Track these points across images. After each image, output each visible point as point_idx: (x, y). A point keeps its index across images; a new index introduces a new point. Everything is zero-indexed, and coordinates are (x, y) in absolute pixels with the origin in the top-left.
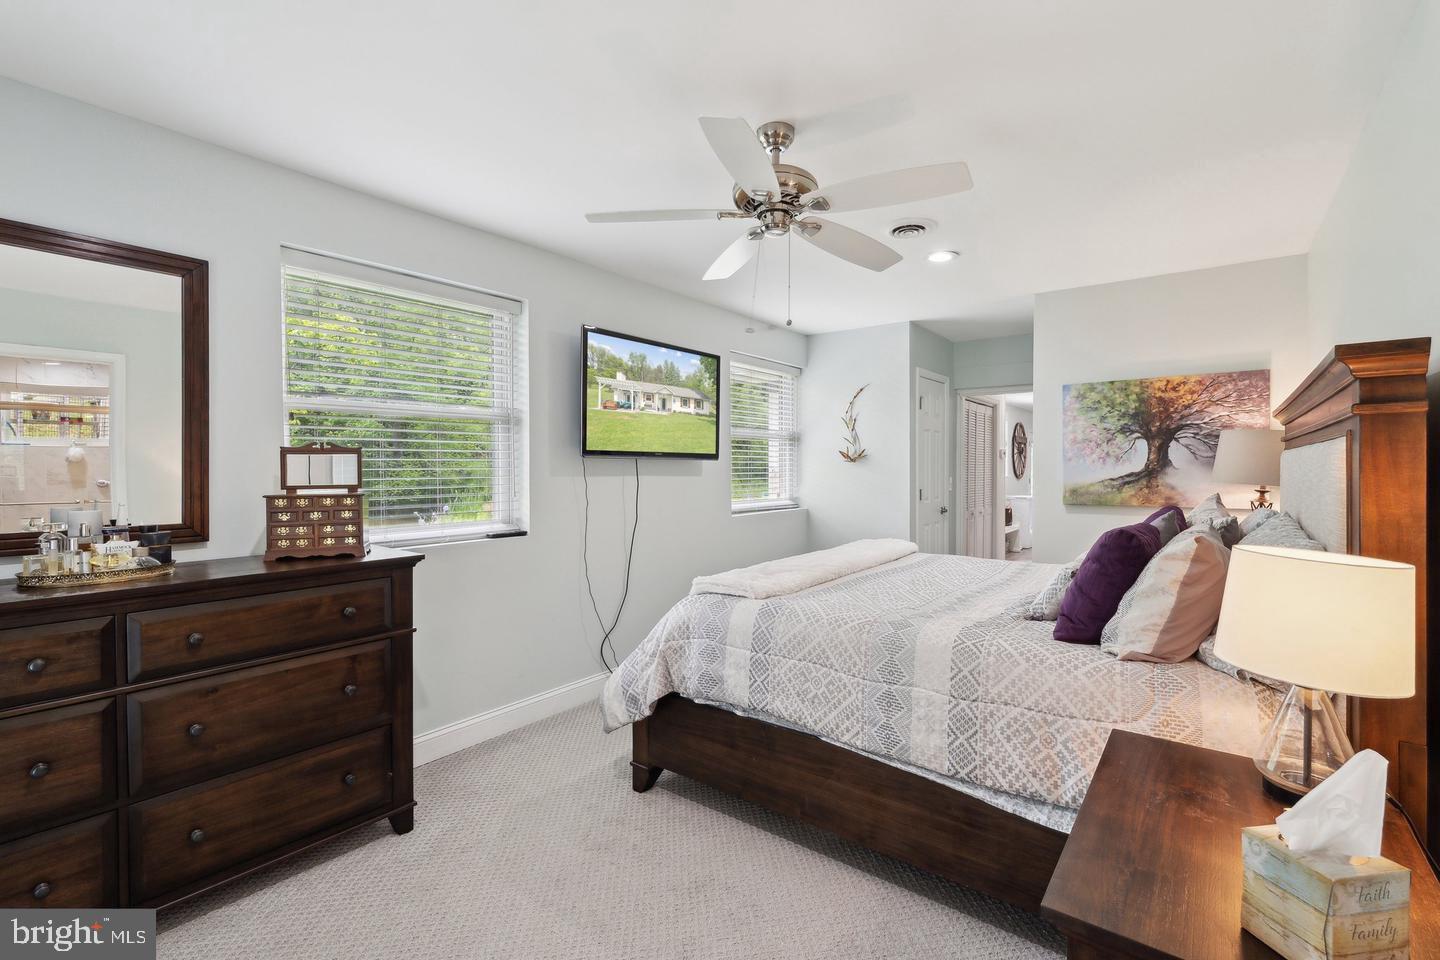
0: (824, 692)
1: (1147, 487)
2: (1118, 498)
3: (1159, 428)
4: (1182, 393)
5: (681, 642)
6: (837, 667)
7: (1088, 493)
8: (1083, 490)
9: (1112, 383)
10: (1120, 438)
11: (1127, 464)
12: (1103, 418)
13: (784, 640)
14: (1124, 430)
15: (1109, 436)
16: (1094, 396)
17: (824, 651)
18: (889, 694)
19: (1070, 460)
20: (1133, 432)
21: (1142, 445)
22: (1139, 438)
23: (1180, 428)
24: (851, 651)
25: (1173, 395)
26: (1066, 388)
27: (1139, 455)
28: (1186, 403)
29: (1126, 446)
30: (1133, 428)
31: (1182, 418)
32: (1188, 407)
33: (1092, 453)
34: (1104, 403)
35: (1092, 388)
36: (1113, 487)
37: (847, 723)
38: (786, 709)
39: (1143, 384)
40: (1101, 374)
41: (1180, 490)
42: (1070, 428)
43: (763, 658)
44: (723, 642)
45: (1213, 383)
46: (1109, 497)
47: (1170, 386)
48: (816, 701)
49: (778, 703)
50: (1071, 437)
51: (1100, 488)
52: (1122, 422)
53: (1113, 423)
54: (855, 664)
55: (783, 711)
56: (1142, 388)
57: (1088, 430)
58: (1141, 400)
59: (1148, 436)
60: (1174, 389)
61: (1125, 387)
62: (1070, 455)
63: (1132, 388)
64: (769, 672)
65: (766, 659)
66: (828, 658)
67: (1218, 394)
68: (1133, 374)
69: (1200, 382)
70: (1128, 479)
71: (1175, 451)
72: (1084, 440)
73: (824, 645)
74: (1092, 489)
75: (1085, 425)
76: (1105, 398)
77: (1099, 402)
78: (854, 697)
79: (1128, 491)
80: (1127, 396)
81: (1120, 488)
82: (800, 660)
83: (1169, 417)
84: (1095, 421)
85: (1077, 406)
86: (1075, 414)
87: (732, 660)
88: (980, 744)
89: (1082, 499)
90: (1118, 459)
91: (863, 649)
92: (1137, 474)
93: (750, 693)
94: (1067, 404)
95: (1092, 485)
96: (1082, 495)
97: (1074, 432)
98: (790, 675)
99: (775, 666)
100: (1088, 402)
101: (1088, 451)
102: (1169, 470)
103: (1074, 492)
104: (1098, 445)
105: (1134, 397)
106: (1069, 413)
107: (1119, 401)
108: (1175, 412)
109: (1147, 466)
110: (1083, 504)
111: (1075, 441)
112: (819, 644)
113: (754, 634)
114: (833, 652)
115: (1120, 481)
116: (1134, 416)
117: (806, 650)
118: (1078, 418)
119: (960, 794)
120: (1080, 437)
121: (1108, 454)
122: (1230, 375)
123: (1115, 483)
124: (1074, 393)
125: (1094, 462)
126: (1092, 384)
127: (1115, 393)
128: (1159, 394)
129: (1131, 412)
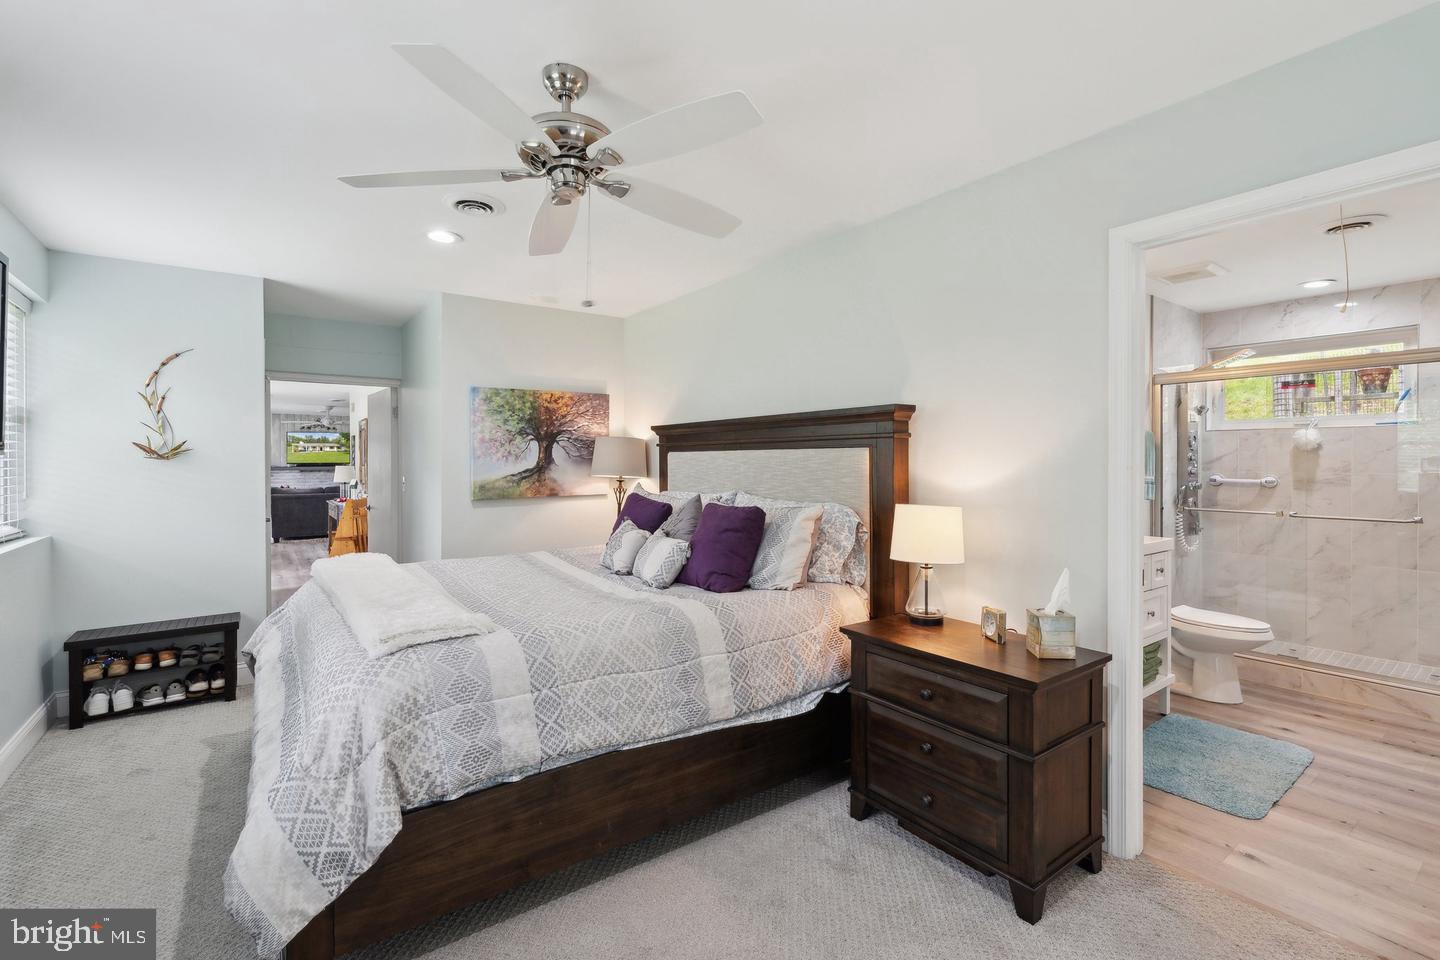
0: (627, 699)
1: (538, 481)
2: (518, 491)
3: (546, 432)
4: (560, 405)
5: (408, 727)
6: (635, 668)
7: (493, 488)
8: (491, 486)
9: (513, 390)
10: (519, 439)
11: (524, 461)
12: (506, 421)
13: (571, 662)
14: (522, 432)
15: (511, 437)
16: (498, 400)
17: (617, 658)
18: (685, 672)
19: (479, 457)
20: (528, 434)
21: (534, 445)
22: (532, 439)
23: (559, 433)
24: (643, 646)
25: (554, 406)
26: (474, 390)
27: (532, 455)
28: (563, 414)
29: (523, 446)
30: (528, 431)
31: (561, 425)
32: (564, 417)
33: (497, 452)
34: (507, 407)
35: (497, 392)
36: (514, 482)
37: (653, 717)
38: (589, 737)
39: (535, 394)
40: (503, 382)
41: (560, 482)
42: (479, 428)
43: (550, 694)
44: (487, 697)
45: (579, 399)
46: (510, 490)
47: (553, 399)
48: (621, 711)
49: (579, 735)
50: (480, 436)
51: (502, 483)
52: (520, 426)
53: (514, 426)
54: (650, 658)
55: (586, 741)
56: (534, 398)
57: (494, 432)
58: (533, 408)
59: (538, 438)
60: (556, 401)
61: (522, 395)
62: (479, 453)
63: (527, 397)
64: (562, 705)
65: (554, 692)
66: (623, 663)
67: (582, 409)
68: (527, 386)
69: (571, 398)
70: (524, 475)
71: (557, 452)
72: (491, 440)
73: (616, 651)
74: (497, 484)
75: (490, 426)
76: (508, 403)
77: (502, 406)
78: (655, 689)
79: (525, 485)
80: (524, 403)
81: (518, 483)
82: (594, 677)
83: (552, 424)
84: (500, 423)
85: (485, 408)
86: (483, 415)
87: (507, 714)
88: (752, 680)
89: (490, 494)
90: (517, 457)
91: (653, 640)
92: (531, 470)
93: (542, 742)
94: (477, 405)
95: (497, 480)
96: (488, 490)
97: (482, 432)
98: (588, 698)
99: (567, 695)
100: (494, 405)
101: (494, 450)
102: (552, 467)
103: (482, 488)
104: (502, 445)
105: (528, 405)
106: (478, 414)
107: (518, 406)
108: (557, 419)
109: (538, 463)
110: (491, 499)
111: (483, 441)
112: (611, 652)
113: (530, 670)
114: (626, 656)
115: (519, 477)
116: (529, 421)
117: (599, 663)
118: (486, 419)
119: (741, 727)
120: (487, 437)
121: (509, 452)
122: (589, 395)
123: (515, 478)
124: (482, 395)
125: (498, 460)
126: (497, 389)
127: (515, 400)
128: (546, 404)
129: (527, 417)
